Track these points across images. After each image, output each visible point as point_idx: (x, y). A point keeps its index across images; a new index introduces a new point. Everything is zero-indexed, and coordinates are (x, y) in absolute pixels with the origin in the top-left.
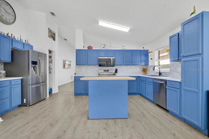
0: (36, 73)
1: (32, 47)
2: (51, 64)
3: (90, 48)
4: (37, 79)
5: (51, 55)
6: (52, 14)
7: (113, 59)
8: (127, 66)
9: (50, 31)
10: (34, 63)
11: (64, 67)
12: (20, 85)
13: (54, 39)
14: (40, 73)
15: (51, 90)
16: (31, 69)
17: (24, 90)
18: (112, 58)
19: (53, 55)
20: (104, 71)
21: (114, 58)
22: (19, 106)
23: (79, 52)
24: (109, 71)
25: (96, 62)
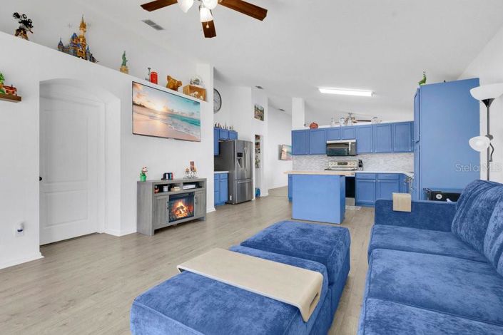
0: (241, 167)
1: (236, 134)
2: (258, 155)
3: (314, 126)
4: (243, 174)
5: (258, 141)
6: (259, 87)
7: (352, 143)
8: (386, 154)
9: (256, 109)
10: (240, 155)
11: (280, 158)
12: (227, 180)
13: (262, 119)
14: (245, 167)
15: (258, 191)
16: (237, 162)
17: (230, 185)
18: (350, 142)
19: (260, 141)
20: (339, 164)
21: (355, 141)
22: (226, 203)
23: (296, 135)
24: (349, 163)
25: (324, 149)
